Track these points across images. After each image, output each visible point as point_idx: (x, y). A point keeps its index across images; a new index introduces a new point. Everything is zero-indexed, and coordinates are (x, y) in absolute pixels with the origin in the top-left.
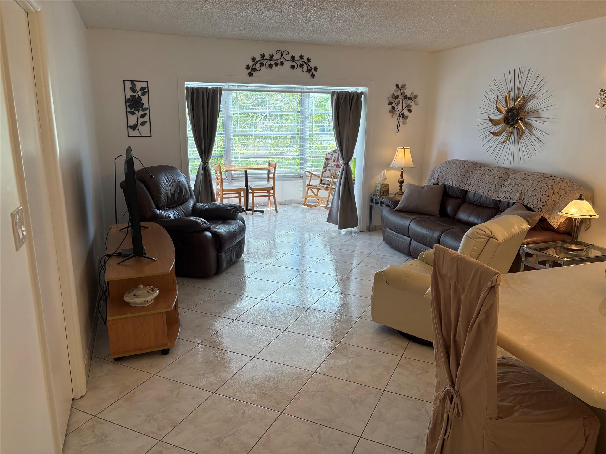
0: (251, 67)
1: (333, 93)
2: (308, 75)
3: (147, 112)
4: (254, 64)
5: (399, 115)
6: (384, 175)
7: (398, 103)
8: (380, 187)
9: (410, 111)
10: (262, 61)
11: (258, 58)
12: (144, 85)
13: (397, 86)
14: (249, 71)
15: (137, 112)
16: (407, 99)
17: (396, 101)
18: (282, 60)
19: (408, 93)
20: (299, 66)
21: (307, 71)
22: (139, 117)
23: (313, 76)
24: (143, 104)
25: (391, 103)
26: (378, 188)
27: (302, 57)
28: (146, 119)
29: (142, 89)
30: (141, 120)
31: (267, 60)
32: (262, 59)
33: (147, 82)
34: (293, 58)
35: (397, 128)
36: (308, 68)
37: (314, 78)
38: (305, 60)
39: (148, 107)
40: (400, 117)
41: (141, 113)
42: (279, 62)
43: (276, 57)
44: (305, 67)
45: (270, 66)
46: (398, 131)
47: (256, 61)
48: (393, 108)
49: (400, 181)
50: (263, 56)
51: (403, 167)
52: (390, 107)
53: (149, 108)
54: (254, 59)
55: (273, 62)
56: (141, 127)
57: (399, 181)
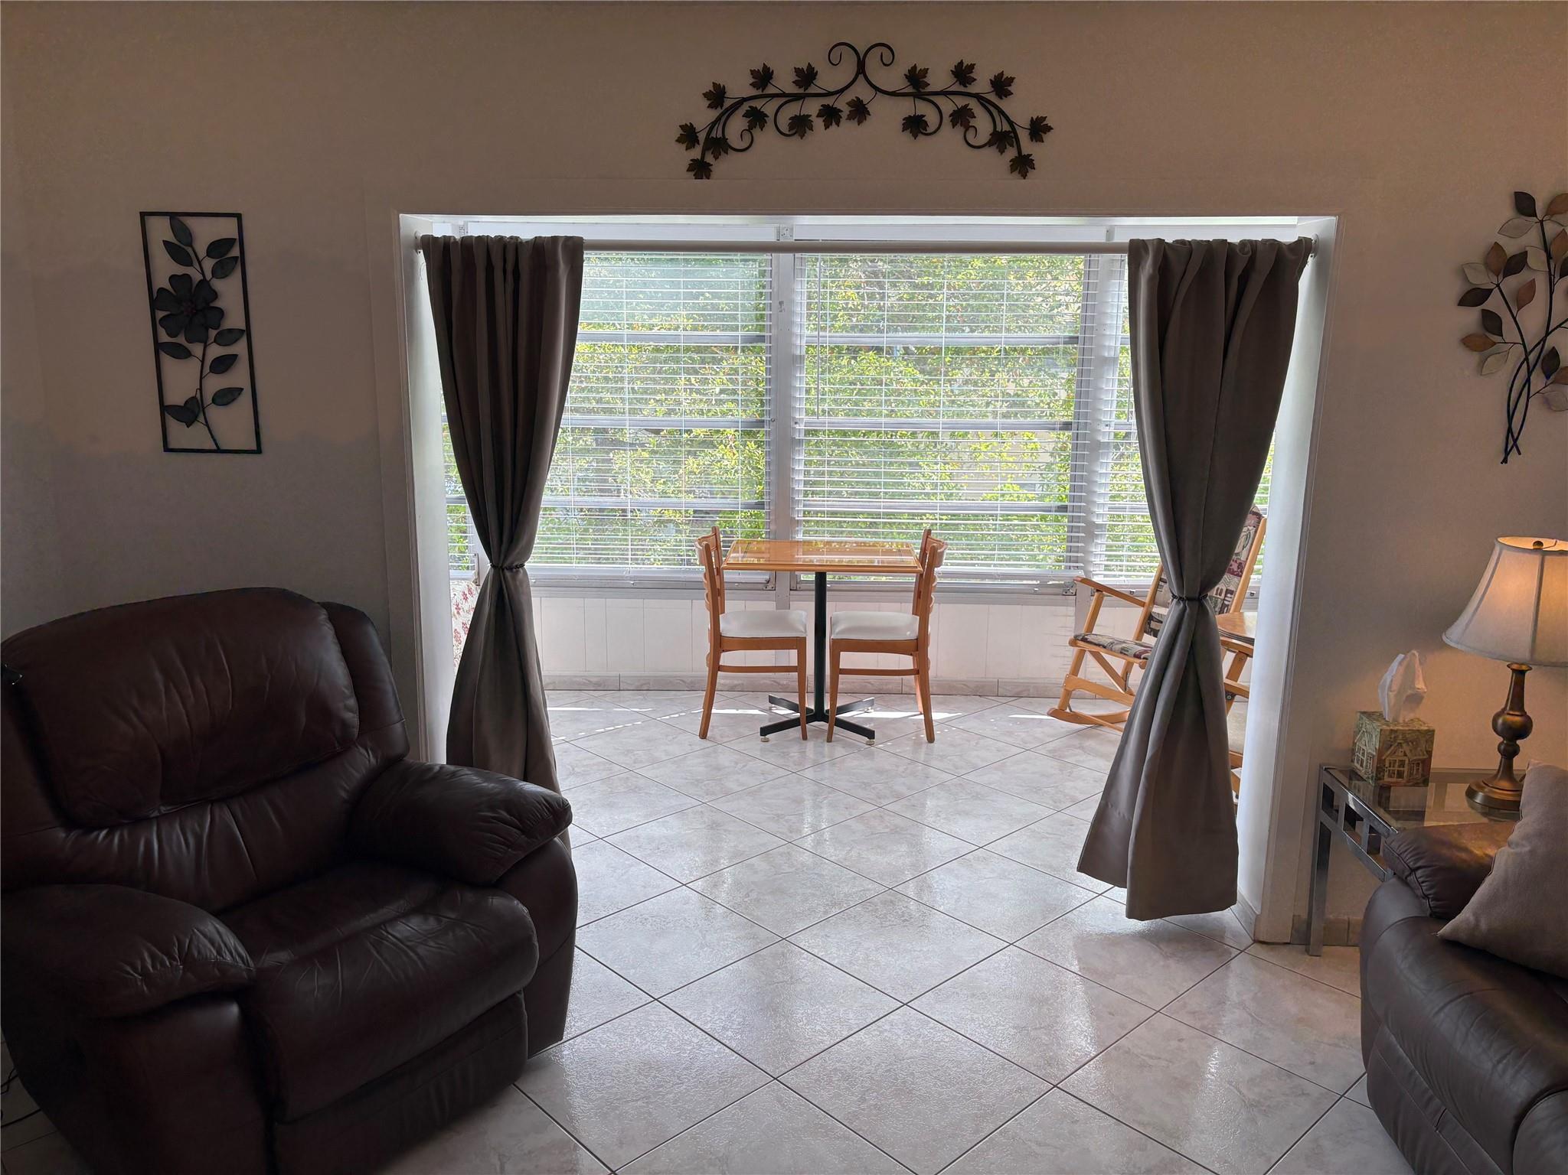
0: (702, 137)
1: (1136, 250)
2: (998, 162)
3: (240, 348)
4: (718, 119)
5: (1526, 359)
6: (1409, 674)
7: (1525, 296)
8: (1375, 742)
10: (757, 104)
11: (739, 86)
12: (226, 229)
13: (1524, 203)
14: (696, 153)
15: (197, 349)
17: (1511, 283)
18: (861, 91)
20: (947, 120)
21: (989, 144)
22: (207, 369)
23: (1023, 165)
24: (221, 313)
25: (1473, 297)
26: (1370, 745)
27: (963, 73)
28: (238, 377)
29: (219, 248)
30: (215, 383)
31: (783, 95)
32: (759, 92)
33: (239, 216)
34: (916, 78)
35: (1510, 430)
36: (999, 129)
37: (1024, 176)
38: (982, 84)
39: (244, 328)
40: (1530, 373)
41: (215, 351)
42: (842, 104)
43: (829, 79)
44: (983, 124)
45: (800, 126)
46: (1511, 443)
47: (727, 103)
48: (1491, 323)
49: (1504, 723)
50: (763, 77)
51: (1523, 653)
52: (1471, 317)
53: (247, 332)
54: (716, 96)
55: (812, 108)
56: (215, 413)
57: (1500, 721)
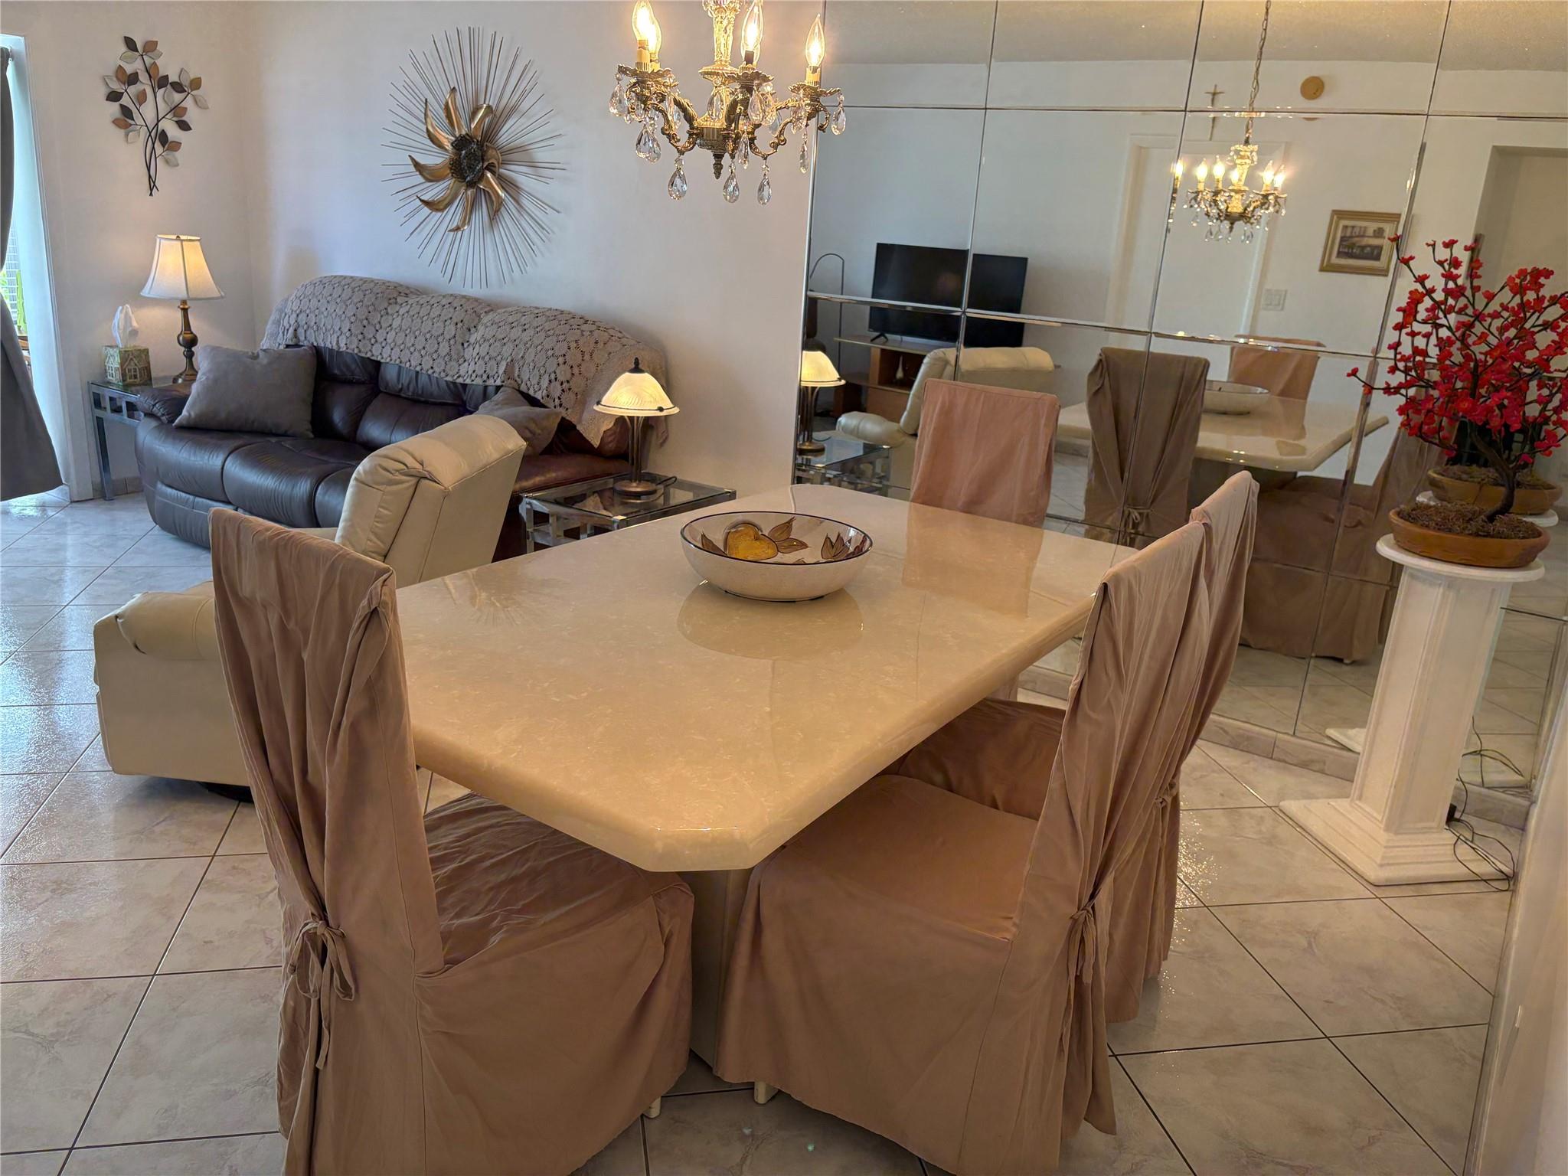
5: (150, 135)
6: (127, 318)
7: (141, 98)
8: (118, 359)
9: (184, 126)
13: (130, 43)
16: (169, 86)
17: (133, 90)
19: (169, 68)
25: (114, 96)
26: (114, 363)
35: (150, 177)
40: (154, 144)
46: (152, 184)
48: (126, 112)
49: (184, 338)
51: (183, 295)
52: (114, 108)
57: (181, 338)
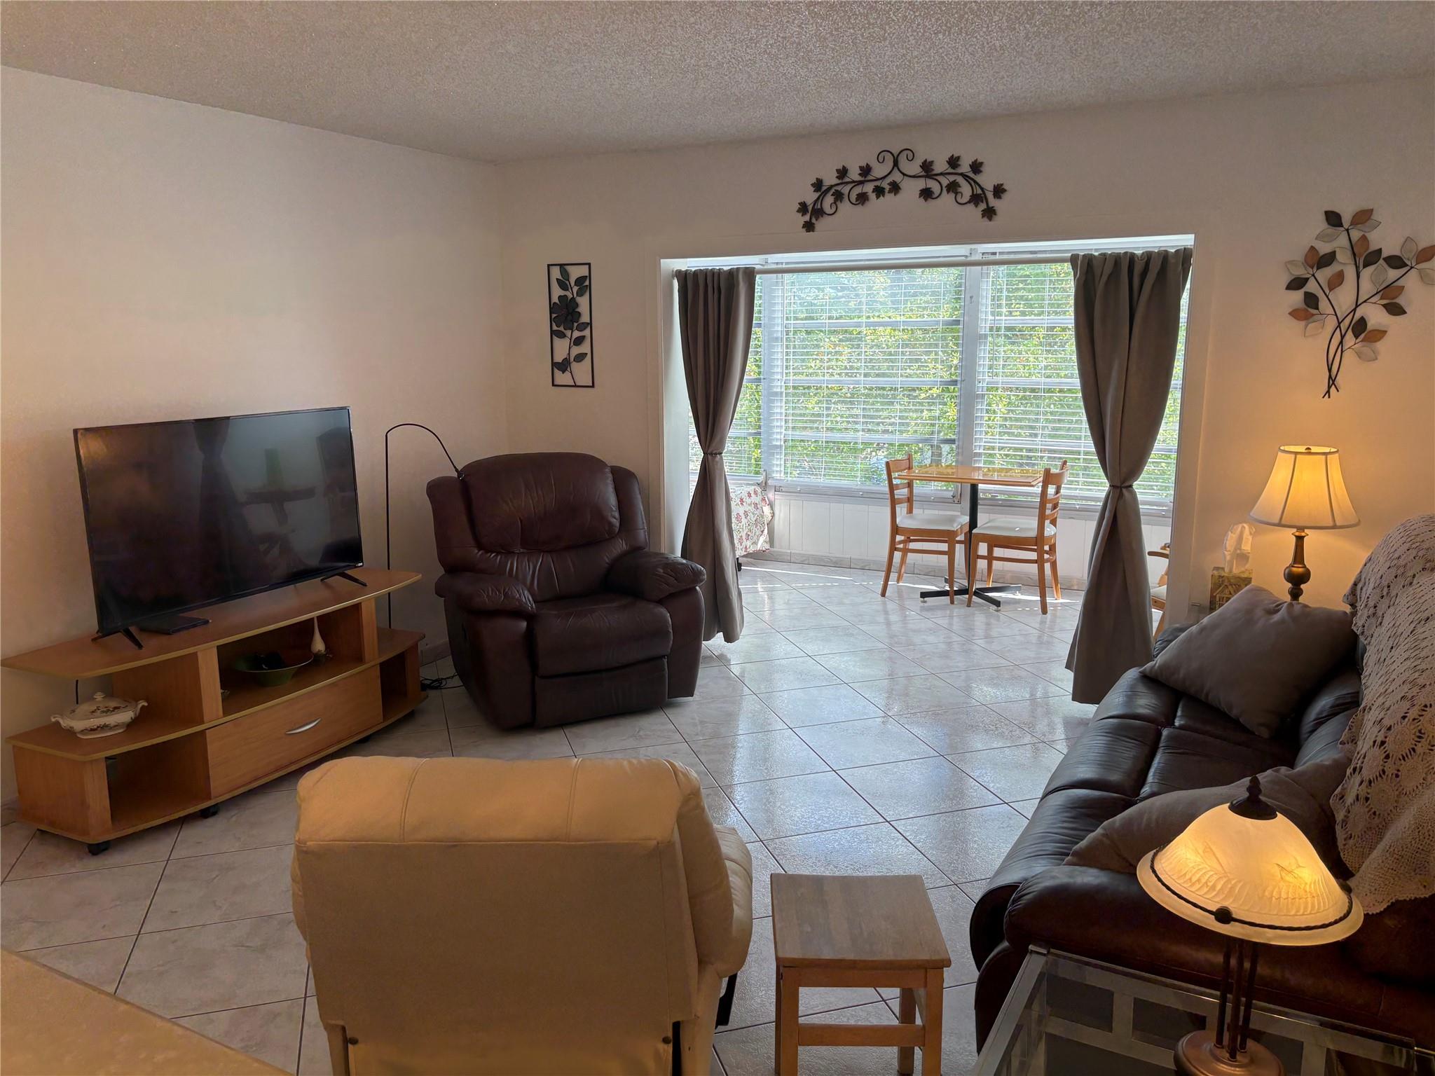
0: (810, 208)
2: (975, 212)
3: (587, 332)
4: (818, 198)
5: (1339, 326)
6: (1240, 541)
7: (1337, 281)
9: (1395, 309)
10: (839, 188)
11: (830, 179)
12: (583, 271)
13: (1333, 219)
14: (807, 218)
15: (568, 333)
16: (1381, 261)
17: (1324, 275)
18: (896, 176)
19: (1386, 239)
20: (945, 190)
21: (969, 202)
22: (572, 344)
23: (989, 213)
24: (579, 314)
25: (1296, 284)
27: (954, 162)
28: (585, 348)
29: (580, 281)
30: (576, 351)
31: (853, 182)
32: (840, 181)
33: (589, 264)
34: (927, 167)
35: (1330, 377)
36: (975, 193)
37: (990, 220)
38: (965, 167)
39: (589, 322)
40: (1343, 337)
41: (576, 334)
42: (885, 184)
43: (879, 171)
44: (966, 190)
45: (862, 198)
46: (1331, 383)
47: (824, 188)
48: (1312, 300)
49: (1292, 573)
50: (843, 173)
52: (1297, 297)
53: (590, 324)
54: (818, 185)
55: (869, 188)
56: (574, 366)
57: (1289, 571)
